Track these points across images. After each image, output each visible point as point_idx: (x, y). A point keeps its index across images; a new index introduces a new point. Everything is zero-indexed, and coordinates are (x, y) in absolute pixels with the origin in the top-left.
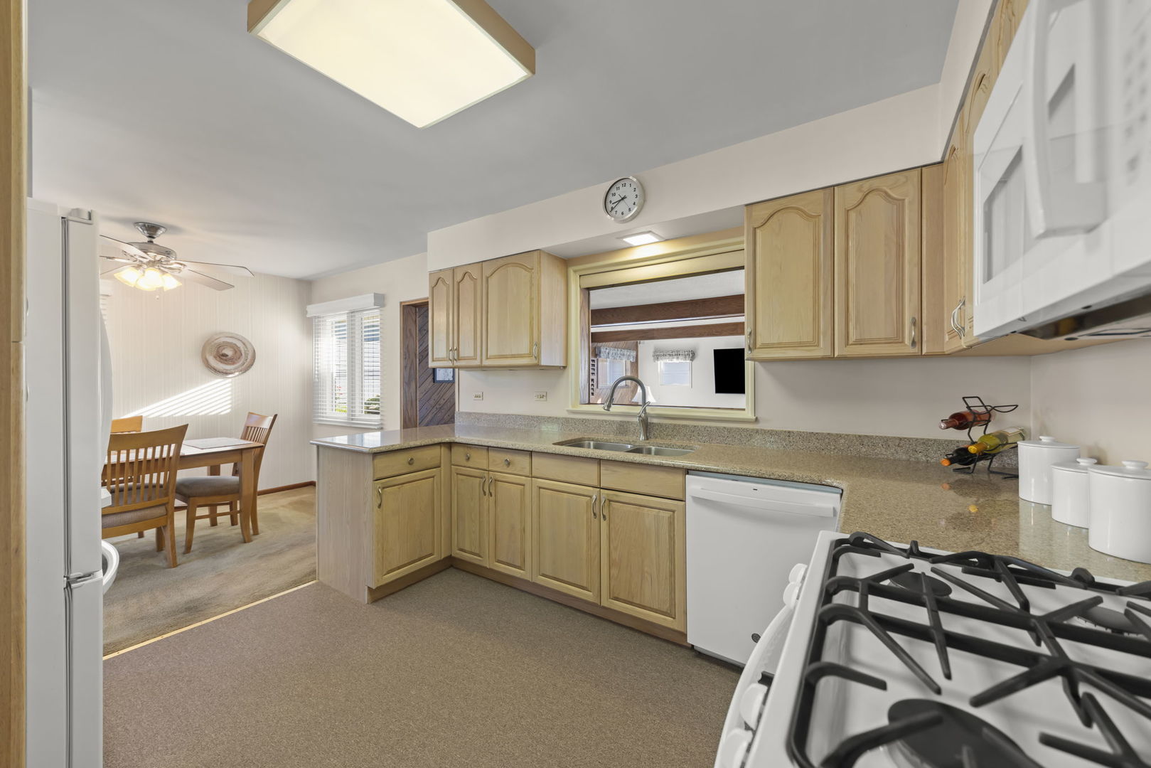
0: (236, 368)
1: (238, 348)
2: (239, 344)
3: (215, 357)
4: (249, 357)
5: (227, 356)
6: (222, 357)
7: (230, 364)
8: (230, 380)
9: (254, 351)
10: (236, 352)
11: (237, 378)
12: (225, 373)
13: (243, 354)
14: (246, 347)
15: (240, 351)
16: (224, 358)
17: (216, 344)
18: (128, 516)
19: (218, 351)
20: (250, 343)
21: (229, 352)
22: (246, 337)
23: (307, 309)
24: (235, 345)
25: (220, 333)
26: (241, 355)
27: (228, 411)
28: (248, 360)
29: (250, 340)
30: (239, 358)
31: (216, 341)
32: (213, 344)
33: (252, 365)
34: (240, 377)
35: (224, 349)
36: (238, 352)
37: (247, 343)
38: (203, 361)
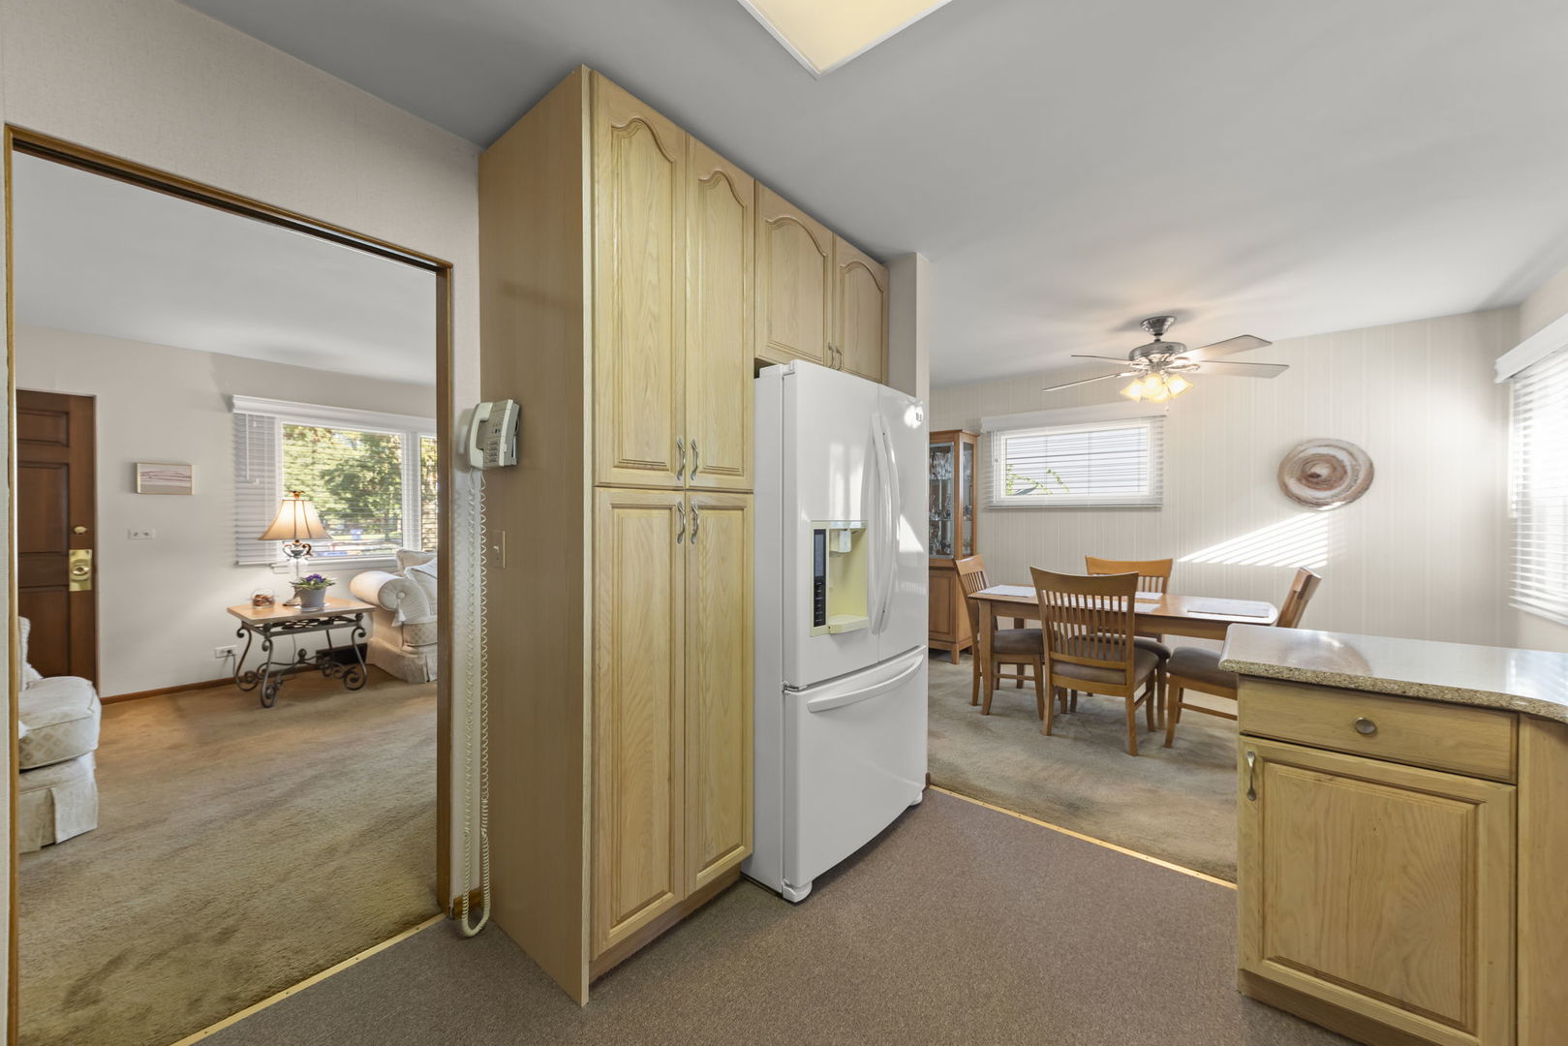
0: (1333, 496)
1: (1340, 462)
2: (1342, 456)
3: (1299, 480)
4: (1362, 475)
5: (1319, 476)
6: (1311, 479)
7: (1325, 489)
8: (1326, 514)
9: (1371, 465)
10: (1334, 469)
11: (1337, 511)
12: (1317, 504)
13: (1349, 469)
14: (1355, 459)
15: (1343, 467)
16: (1315, 480)
17: (1300, 459)
18: (1085, 671)
19: (1303, 471)
20: (1362, 452)
21: (1323, 470)
22: (1357, 444)
23: (1497, 367)
24: (1334, 457)
25: (1309, 441)
26: (1346, 472)
27: (1324, 563)
28: (1359, 481)
29: (1363, 448)
30: (1341, 479)
31: (1301, 455)
32: (1296, 458)
33: (1367, 489)
34: (1343, 510)
35: (1314, 465)
36: (1339, 469)
37: (1355, 452)
38: (1281, 487)
